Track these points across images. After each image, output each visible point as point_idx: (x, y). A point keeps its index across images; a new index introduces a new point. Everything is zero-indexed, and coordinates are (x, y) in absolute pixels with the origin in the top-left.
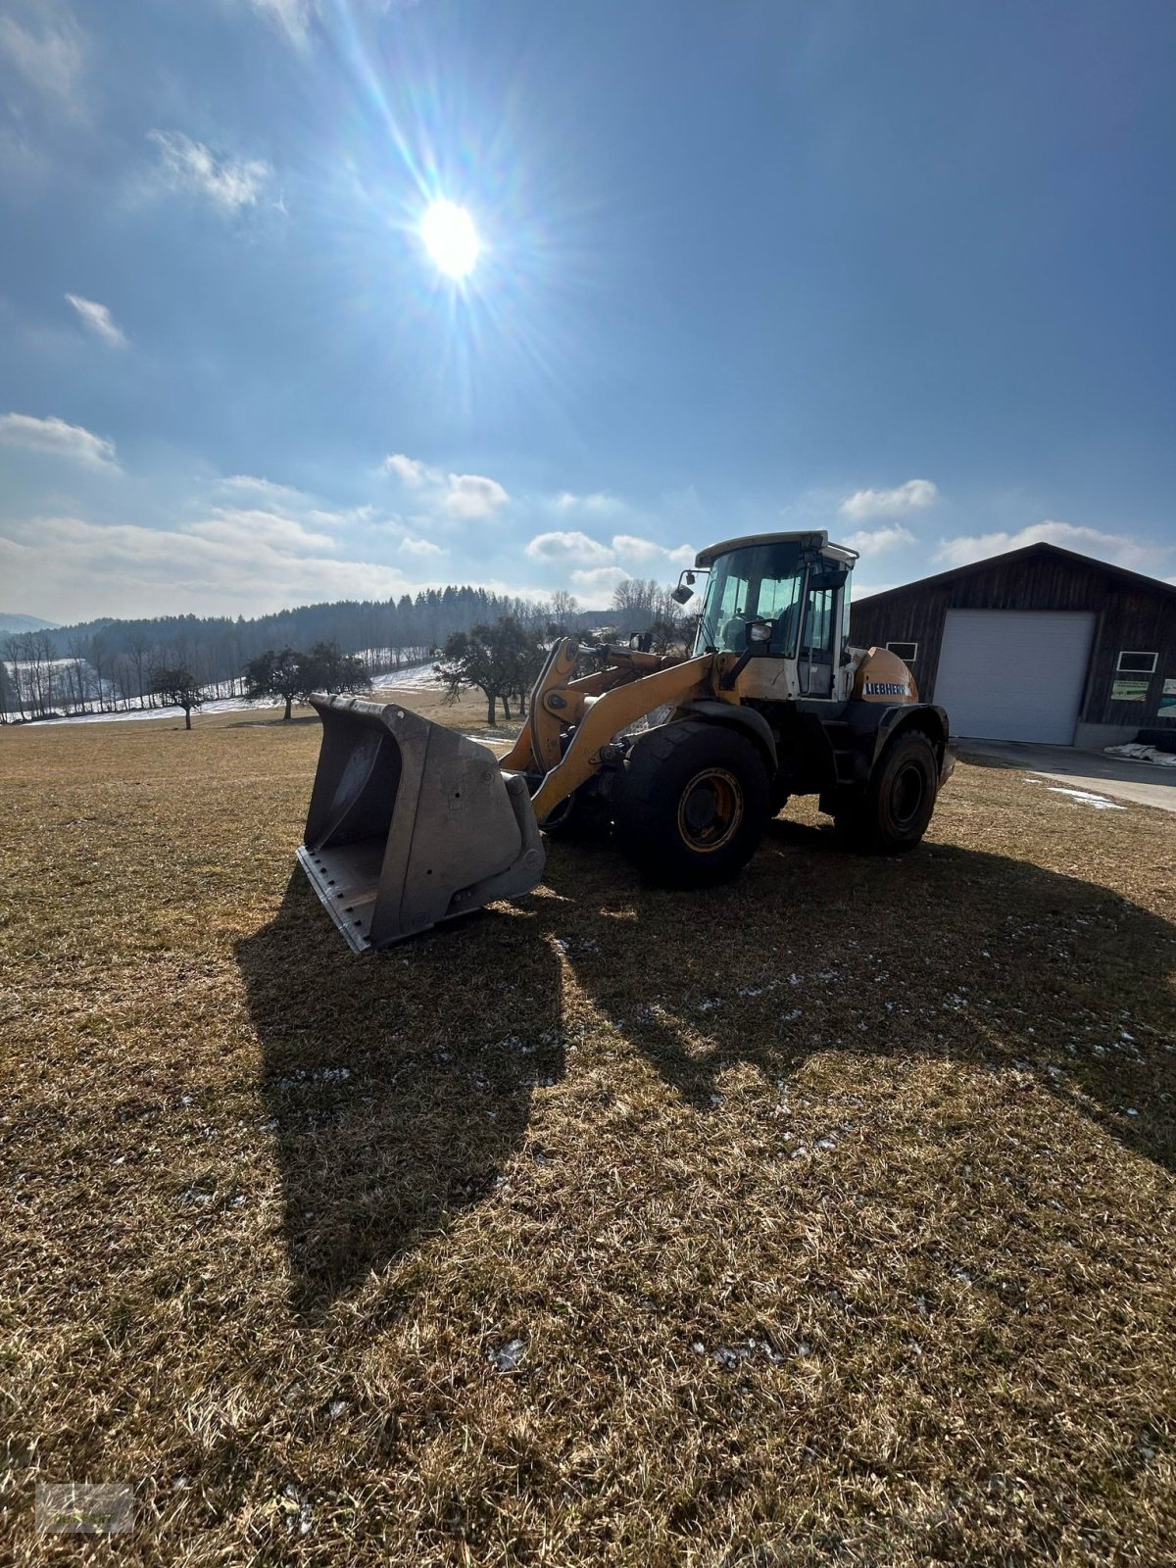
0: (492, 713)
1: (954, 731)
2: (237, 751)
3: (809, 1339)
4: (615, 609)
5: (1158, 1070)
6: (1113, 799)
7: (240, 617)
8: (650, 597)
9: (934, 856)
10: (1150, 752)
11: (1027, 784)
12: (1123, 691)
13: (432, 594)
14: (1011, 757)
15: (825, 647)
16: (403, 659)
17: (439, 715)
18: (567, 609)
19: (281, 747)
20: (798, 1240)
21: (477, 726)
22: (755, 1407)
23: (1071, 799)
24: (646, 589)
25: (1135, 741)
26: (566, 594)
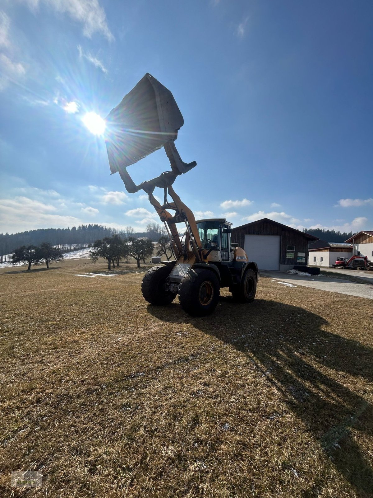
0: (109, 266)
1: (259, 268)
2: (14, 283)
3: (285, 411)
4: (146, 232)
5: (327, 347)
6: (293, 284)
7: (7, 233)
8: (157, 229)
9: (259, 302)
10: (297, 272)
11: (273, 282)
12: (289, 256)
13: (83, 227)
14: (266, 274)
15: (226, 248)
16: (73, 248)
17: (88, 267)
18: (131, 232)
19: (32, 280)
20: (273, 393)
21: (105, 270)
22: (281, 425)
23: (284, 285)
24: (156, 226)
25: (293, 269)
26: (130, 228)
